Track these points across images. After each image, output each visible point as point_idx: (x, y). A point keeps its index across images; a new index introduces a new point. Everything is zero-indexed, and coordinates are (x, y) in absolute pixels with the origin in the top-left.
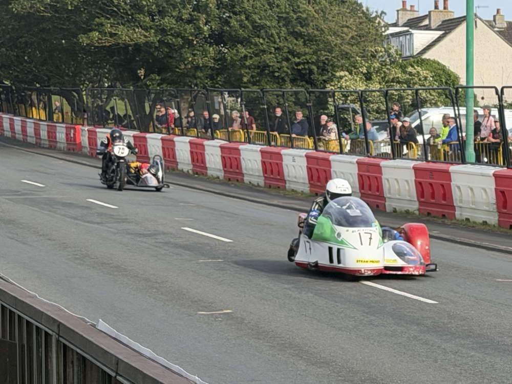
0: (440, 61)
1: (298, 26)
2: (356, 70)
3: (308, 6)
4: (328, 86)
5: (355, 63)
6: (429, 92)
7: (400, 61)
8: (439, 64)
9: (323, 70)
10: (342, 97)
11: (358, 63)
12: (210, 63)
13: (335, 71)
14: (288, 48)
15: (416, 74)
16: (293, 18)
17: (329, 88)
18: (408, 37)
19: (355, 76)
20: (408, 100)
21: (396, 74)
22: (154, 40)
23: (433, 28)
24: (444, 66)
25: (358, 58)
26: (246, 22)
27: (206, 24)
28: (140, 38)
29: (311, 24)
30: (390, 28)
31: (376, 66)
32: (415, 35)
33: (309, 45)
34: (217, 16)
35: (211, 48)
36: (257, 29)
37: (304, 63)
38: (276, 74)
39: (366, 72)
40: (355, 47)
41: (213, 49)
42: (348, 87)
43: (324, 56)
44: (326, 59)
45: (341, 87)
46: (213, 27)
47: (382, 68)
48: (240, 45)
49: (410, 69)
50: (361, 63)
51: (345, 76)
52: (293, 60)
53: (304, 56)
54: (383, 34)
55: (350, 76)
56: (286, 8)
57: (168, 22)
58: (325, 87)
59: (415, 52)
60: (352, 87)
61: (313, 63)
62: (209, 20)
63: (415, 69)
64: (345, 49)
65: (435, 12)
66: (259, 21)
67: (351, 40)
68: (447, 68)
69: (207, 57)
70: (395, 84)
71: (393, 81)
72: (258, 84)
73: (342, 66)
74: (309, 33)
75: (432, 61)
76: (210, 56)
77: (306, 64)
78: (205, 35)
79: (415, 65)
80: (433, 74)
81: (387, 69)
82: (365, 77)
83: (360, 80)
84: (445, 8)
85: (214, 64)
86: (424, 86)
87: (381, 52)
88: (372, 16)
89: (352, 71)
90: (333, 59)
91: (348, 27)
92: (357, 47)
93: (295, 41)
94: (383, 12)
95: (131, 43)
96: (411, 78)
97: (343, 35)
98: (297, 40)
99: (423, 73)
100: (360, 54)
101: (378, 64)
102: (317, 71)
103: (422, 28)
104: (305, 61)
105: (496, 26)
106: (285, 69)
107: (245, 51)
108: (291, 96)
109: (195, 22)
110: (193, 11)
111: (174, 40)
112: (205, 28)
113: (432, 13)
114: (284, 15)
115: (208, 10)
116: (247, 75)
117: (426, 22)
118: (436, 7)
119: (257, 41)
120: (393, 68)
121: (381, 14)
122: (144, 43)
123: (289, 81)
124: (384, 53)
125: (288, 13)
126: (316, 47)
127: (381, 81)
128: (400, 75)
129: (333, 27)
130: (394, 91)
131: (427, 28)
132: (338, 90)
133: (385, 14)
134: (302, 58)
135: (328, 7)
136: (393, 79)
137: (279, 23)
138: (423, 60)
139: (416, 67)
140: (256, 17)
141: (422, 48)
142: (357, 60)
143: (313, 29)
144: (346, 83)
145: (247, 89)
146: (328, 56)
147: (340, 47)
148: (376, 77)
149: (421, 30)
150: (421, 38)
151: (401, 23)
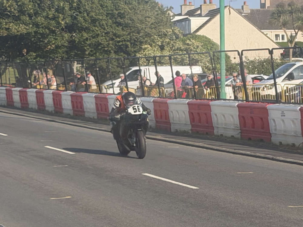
0: (207, 36)
1: (118, 18)
2: (154, 44)
3: (125, 6)
4: (137, 54)
5: (154, 40)
6: (200, 56)
7: (182, 37)
8: (206, 38)
9: (134, 44)
10: (146, 61)
11: (155, 39)
12: (65, 43)
13: (141, 45)
14: (113, 32)
15: (191, 44)
16: (115, 13)
17: (138, 55)
18: (187, 22)
19: (154, 47)
20: (187, 61)
21: (179, 45)
22: (31, 31)
23: (203, 16)
24: (210, 39)
25: (155, 36)
26: (87, 17)
27: (63, 20)
28: (23, 30)
29: (127, 16)
30: (176, 17)
31: (167, 41)
32: (191, 21)
33: (125, 30)
34: (69, 15)
35: (66, 35)
36: (94, 21)
37: (122, 41)
38: (106, 49)
39: (161, 44)
40: (153, 30)
41: (67, 35)
42: (150, 54)
43: (135, 36)
44: (136, 38)
45: (145, 55)
46: (67, 21)
47: (171, 42)
48: (84, 32)
49: (188, 42)
50: (158, 39)
51: (148, 47)
52: (116, 39)
53: (122, 36)
54: (172, 21)
55: (151, 48)
56: (111, 7)
57: (40, 19)
58: (135, 55)
59: (192, 31)
60: (152, 54)
61: (128, 41)
62: (65, 17)
63: (191, 41)
64: (148, 31)
65: (204, 5)
66: (95, 17)
67: (151, 25)
68: (212, 40)
69: (63, 40)
70: (178, 51)
71: (177, 49)
72: (94, 55)
73: (146, 42)
74: (125, 23)
75: (202, 36)
76: (66, 40)
77: (124, 42)
78: (63, 27)
79: (191, 39)
80: (202, 44)
81: (174, 42)
82: (160, 48)
83: (157, 50)
84: (210, 3)
85: (68, 44)
86: (197, 51)
87: (170, 32)
88: (165, 10)
89: (152, 44)
90: (140, 37)
91: (149, 17)
92: (155, 29)
93: (117, 28)
94: (171, 8)
95: (18, 33)
96: (188, 47)
97: (146, 22)
98: (118, 27)
99: (196, 44)
100: (157, 34)
101: (168, 39)
102: (131, 46)
103: (196, 16)
104: (123, 40)
105: (244, 12)
106: (111, 45)
107: (86, 36)
108: (115, 62)
109: (56, 19)
110: (55, 12)
111: (43, 31)
112: (63, 23)
113: (202, 6)
114: (110, 12)
115: (64, 11)
116: (88, 50)
117: (199, 12)
118: (205, 2)
119: (94, 28)
120: (177, 41)
121: (170, 9)
122: (26, 33)
123: (113, 53)
124: (172, 32)
125: (112, 11)
126: (130, 31)
127: (170, 50)
128: (181, 46)
129: (140, 18)
130: (178, 56)
131: (200, 15)
132: (143, 56)
133: (173, 8)
134: (121, 38)
135: (137, 6)
136: (178, 48)
137: (107, 17)
138: (196, 36)
139: (192, 40)
140: (93, 14)
141: (196, 28)
142: (155, 38)
143: (128, 20)
144: (148, 52)
145: (88, 59)
146: (137, 36)
147: (144, 30)
148: (167, 47)
149: (195, 17)
150: (195, 22)
151: (183, 13)
